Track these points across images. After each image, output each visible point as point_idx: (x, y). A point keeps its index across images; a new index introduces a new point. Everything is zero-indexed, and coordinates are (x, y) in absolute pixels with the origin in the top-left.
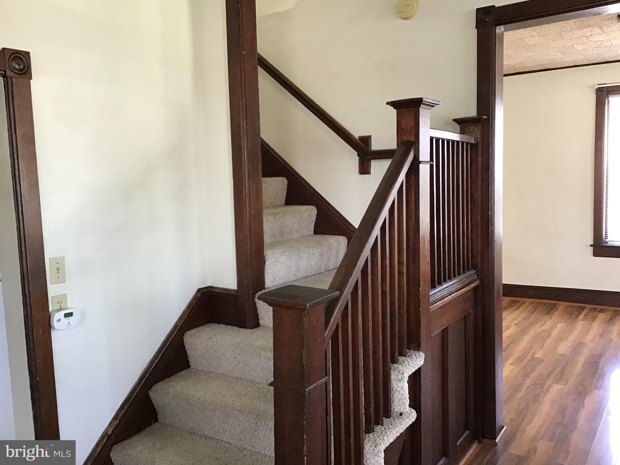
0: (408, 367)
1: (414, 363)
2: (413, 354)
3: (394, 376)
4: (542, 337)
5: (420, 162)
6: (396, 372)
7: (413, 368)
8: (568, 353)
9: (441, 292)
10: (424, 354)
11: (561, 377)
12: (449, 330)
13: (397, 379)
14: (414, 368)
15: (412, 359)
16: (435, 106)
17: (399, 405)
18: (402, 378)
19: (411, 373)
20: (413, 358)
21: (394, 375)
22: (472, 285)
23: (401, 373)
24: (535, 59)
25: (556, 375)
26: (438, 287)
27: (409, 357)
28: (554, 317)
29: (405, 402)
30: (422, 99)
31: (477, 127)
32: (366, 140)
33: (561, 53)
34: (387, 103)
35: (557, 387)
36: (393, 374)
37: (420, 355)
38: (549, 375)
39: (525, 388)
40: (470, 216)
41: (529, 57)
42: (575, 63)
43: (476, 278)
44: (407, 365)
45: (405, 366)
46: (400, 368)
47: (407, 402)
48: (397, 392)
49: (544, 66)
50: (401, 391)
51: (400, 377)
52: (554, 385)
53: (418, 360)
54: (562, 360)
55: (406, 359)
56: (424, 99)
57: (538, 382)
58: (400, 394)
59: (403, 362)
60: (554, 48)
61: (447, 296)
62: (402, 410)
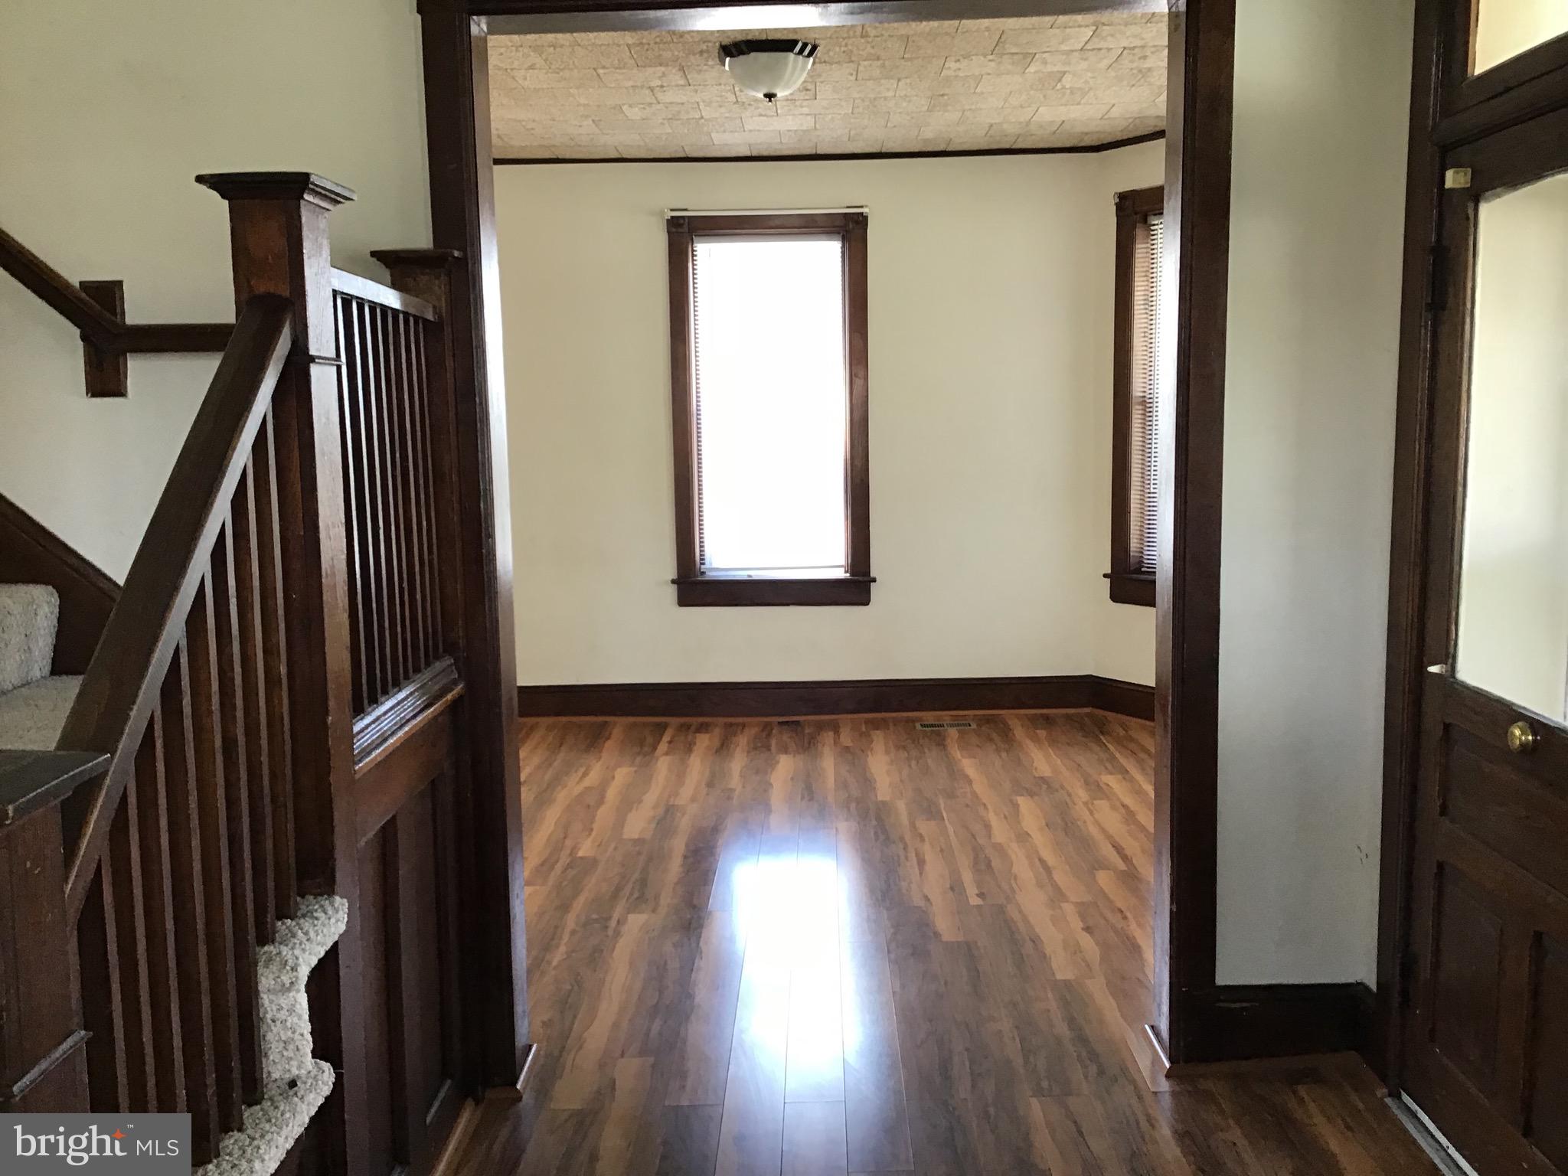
0: (308, 948)
1: (322, 932)
2: (316, 907)
3: (266, 980)
4: (587, 806)
5: (312, 359)
6: (274, 967)
7: (320, 946)
8: (648, 836)
9: (379, 722)
10: (345, 900)
11: (642, 897)
12: (399, 823)
13: (278, 987)
14: (322, 946)
15: (316, 922)
16: (339, 202)
17: (283, 1059)
18: (292, 983)
19: (314, 962)
20: (317, 919)
21: (267, 978)
22: (449, 697)
23: (288, 968)
24: (533, 129)
25: (631, 894)
26: (370, 709)
27: (304, 916)
28: (605, 754)
29: (303, 1045)
30: (307, 176)
31: (438, 277)
32: (108, 294)
33: (593, 121)
34: (200, 179)
35: (636, 922)
36: (265, 974)
37: (336, 906)
38: (615, 896)
39: (566, 937)
40: (433, 514)
41: (519, 121)
42: (620, 150)
43: (457, 676)
44: (304, 940)
45: (297, 946)
46: (284, 953)
47: (308, 1044)
48: (278, 1023)
49: (553, 149)
50: (290, 1020)
51: (286, 979)
52: (629, 915)
53: (333, 920)
54: (639, 853)
55: (298, 924)
56: (313, 178)
57: (595, 916)
58: (285, 1028)
59: (289, 935)
60: (578, 106)
61: (393, 733)
62: (295, 1072)
